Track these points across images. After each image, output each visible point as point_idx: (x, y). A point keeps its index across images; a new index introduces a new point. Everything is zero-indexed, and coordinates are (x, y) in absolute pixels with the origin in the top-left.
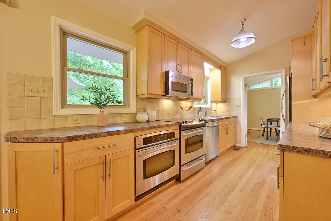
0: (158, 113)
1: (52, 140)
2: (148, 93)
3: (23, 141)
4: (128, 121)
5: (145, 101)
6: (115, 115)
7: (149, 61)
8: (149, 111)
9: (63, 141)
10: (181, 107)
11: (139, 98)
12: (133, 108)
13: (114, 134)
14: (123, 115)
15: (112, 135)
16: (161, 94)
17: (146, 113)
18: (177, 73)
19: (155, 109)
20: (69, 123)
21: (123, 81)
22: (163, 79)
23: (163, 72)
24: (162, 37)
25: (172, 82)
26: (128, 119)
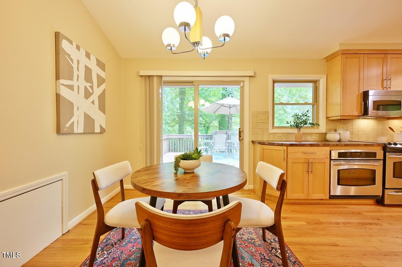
0: (352, 133)
1: (282, 145)
2: (341, 115)
3: (267, 144)
4: (319, 140)
5: (335, 122)
6: (306, 134)
7: (343, 87)
8: (341, 132)
9: (287, 145)
10: (390, 128)
11: (329, 120)
12: (322, 128)
13: (315, 146)
14: (313, 135)
15: (313, 146)
16: (357, 115)
17: (337, 133)
18: (383, 90)
19: (348, 130)
20: (276, 138)
21: (312, 106)
22: (361, 99)
23: (360, 92)
24: (360, 58)
25: (373, 101)
26: (317, 138)
